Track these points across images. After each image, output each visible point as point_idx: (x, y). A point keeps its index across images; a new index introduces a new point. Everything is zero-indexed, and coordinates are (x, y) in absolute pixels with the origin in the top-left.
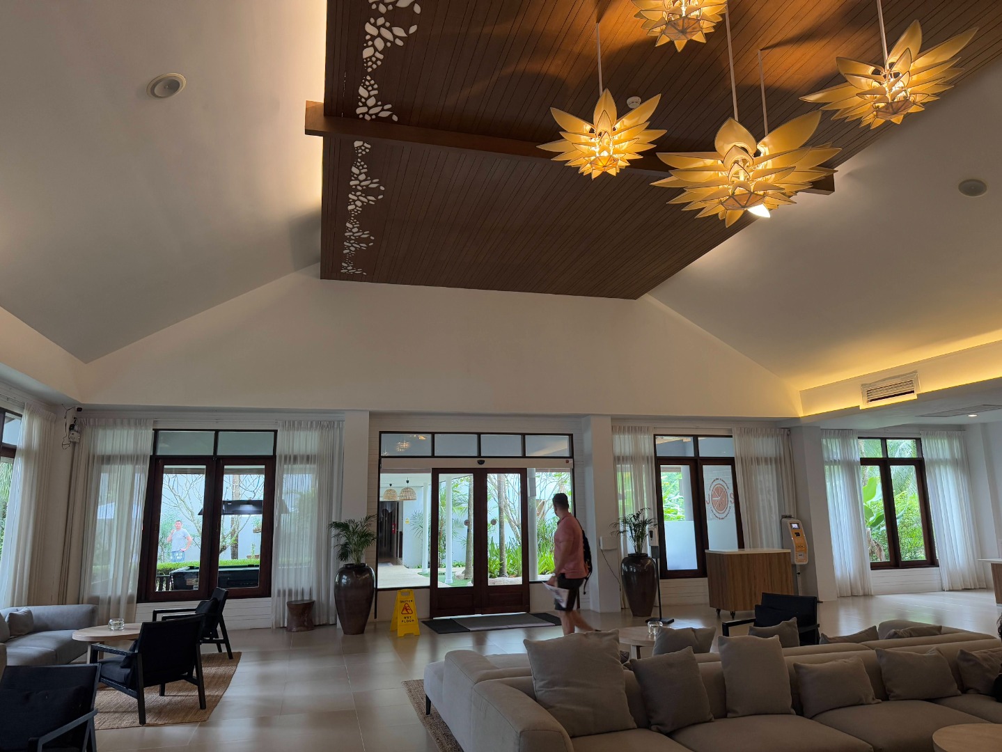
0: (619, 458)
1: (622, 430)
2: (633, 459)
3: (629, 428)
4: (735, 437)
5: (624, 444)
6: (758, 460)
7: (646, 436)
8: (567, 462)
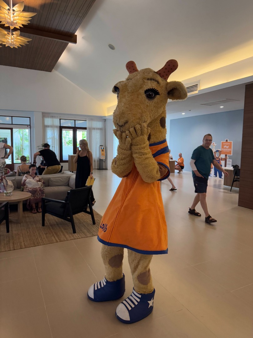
0: (47, 126)
1: (48, 117)
2: (52, 127)
3: (50, 116)
4: (87, 121)
5: (48, 121)
6: (94, 129)
7: (57, 119)
8: (28, 126)
